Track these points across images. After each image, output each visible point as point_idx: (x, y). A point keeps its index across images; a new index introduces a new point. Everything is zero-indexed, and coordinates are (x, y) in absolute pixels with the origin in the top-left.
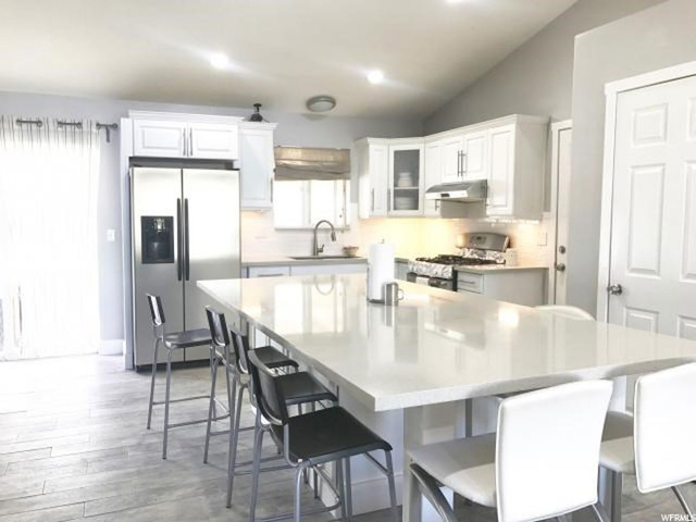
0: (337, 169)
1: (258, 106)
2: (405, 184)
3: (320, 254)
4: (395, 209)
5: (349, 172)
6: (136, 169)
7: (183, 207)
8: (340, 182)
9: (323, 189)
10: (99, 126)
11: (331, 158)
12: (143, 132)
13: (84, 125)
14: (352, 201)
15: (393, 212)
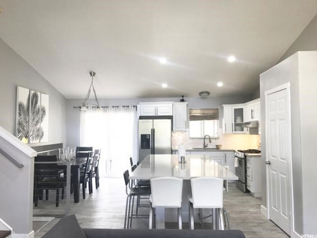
0: (214, 115)
1: (183, 96)
2: (239, 121)
3: (207, 148)
4: (235, 130)
5: (218, 117)
6: (141, 120)
7: (153, 131)
8: (216, 121)
9: (209, 123)
10: (133, 106)
11: (212, 112)
12: (144, 108)
13: (130, 107)
14: (220, 128)
15: (234, 132)
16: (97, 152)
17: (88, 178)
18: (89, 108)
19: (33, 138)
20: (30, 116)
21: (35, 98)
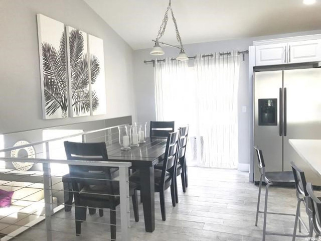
6: (257, 73)
7: (283, 93)
10: (239, 53)
12: (261, 52)
13: (232, 54)
16: (183, 131)
17: (168, 180)
18: (166, 61)
19: (78, 109)
20: (70, 71)
21: (77, 40)
